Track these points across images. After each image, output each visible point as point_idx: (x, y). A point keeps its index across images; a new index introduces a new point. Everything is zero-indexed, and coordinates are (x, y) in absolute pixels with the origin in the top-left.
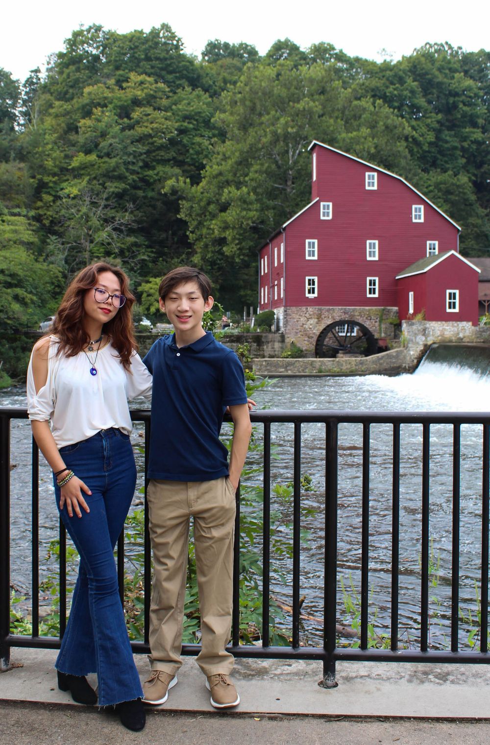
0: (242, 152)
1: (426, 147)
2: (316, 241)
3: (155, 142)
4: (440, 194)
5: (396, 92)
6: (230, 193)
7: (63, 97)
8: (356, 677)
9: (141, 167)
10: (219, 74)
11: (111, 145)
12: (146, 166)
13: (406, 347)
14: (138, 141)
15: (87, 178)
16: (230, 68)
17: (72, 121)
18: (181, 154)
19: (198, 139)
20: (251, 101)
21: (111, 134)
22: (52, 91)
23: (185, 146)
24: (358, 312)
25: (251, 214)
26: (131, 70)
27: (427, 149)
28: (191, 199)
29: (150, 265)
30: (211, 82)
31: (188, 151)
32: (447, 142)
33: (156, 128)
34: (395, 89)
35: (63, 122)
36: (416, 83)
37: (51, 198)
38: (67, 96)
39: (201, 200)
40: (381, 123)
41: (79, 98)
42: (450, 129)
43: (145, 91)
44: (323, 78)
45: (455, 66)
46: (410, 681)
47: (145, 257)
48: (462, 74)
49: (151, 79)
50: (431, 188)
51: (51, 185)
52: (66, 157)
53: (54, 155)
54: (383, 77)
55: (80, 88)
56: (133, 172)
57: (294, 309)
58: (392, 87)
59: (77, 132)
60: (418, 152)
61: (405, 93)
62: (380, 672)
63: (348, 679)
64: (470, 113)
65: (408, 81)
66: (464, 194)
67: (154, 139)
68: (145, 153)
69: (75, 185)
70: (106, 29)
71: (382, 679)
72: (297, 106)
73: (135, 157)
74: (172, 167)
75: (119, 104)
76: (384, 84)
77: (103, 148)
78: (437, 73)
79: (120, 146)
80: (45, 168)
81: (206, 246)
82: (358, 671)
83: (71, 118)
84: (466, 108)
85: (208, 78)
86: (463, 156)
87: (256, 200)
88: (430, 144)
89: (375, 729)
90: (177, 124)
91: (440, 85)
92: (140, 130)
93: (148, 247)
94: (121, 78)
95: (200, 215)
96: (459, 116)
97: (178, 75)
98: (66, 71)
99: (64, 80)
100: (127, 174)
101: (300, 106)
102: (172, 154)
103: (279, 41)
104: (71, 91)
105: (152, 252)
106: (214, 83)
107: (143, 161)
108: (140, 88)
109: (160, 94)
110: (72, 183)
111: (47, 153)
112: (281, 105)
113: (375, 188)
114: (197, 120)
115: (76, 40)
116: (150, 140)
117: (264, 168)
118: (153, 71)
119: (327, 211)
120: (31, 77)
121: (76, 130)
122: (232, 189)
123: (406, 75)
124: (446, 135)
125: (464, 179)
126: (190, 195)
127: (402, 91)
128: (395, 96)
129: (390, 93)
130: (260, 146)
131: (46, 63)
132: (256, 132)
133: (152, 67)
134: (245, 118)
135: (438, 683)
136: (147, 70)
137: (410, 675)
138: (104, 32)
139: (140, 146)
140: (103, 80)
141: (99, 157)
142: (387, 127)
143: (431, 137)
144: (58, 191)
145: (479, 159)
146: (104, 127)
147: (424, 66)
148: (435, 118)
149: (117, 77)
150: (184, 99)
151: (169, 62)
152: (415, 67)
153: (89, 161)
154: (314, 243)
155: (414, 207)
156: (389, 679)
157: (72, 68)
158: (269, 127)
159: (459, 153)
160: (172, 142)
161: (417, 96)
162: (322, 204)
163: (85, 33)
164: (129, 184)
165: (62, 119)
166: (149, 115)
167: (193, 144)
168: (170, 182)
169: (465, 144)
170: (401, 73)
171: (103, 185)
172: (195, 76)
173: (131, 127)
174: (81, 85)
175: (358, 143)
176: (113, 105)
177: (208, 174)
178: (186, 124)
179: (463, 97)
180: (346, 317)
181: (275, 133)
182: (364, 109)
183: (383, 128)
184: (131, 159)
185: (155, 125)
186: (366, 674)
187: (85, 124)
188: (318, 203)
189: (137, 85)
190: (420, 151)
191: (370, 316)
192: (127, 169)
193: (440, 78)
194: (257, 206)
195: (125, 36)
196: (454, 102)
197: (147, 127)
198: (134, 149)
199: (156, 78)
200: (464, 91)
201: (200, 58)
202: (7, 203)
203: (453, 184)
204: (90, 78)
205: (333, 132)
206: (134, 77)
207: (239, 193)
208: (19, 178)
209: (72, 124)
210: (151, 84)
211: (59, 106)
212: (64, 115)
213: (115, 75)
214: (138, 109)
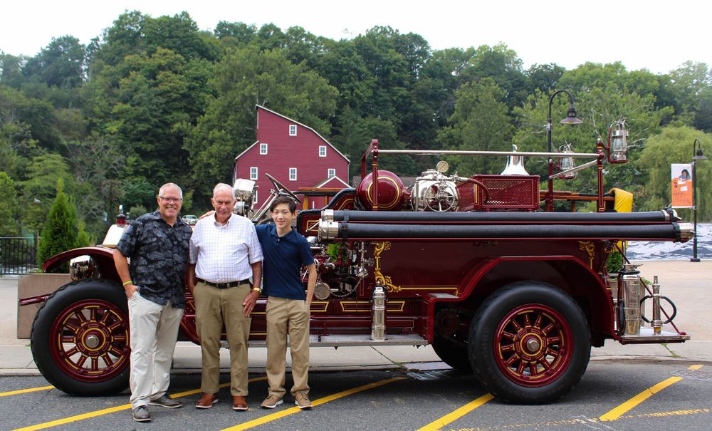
0: (223, 106)
1: (365, 100)
2: (257, 168)
3: (172, 96)
5: (345, 62)
6: (215, 133)
7: (112, 62)
9: (162, 113)
10: (222, 47)
11: (141, 97)
12: (165, 112)
14: (160, 95)
15: (123, 120)
16: (230, 43)
17: (115, 80)
18: (190, 104)
19: (202, 94)
20: (230, 72)
21: (141, 90)
22: (104, 56)
23: (193, 99)
25: (227, 148)
26: (159, 45)
28: (192, 137)
30: (216, 53)
31: (195, 102)
32: (381, 96)
33: (173, 86)
34: (345, 60)
35: (109, 80)
36: (360, 56)
37: (98, 134)
38: (114, 61)
39: (197, 137)
41: (121, 63)
42: (384, 87)
43: (167, 60)
45: (390, 44)
47: (162, 174)
48: (394, 50)
49: (171, 52)
51: (98, 124)
52: (110, 104)
53: (101, 104)
54: (338, 51)
55: (123, 56)
56: (155, 117)
58: (343, 58)
59: (118, 87)
60: (360, 103)
61: (352, 62)
64: (398, 77)
65: (355, 55)
66: (389, 133)
67: (172, 94)
68: (164, 103)
69: (115, 125)
70: (143, 14)
72: (259, 76)
73: (157, 106)
74: (184, 113)
75: (148, 68)
76: (338, 56)
77: (135, 100)
78: (376, 49)
79: (146, 98)
80: (94, 113)
81: (200, 168)
83: (115, 77)
84: (395, 73)
85: (213, 51)
86: (393, 106)
87: (231, 139)
88: (369, 98)
90: (189, 83)
91: (377, 58)
92: (162, 88)
93: (165, 167)
94: (151, 50)
95: (196, 147)
96: (391, 79)
97: (191, 48)
98: (114, 43)
99: (113, 50)
100: (151, 118)
101: (261, 77)
102: (184, 104)
103: (266, 25)
104: (117, 58)
105: (168, 171)
107: (163, 108)
108: (164, 58)
109: (177, 62)
110: (113, 123)
111: (96, 102)
112: (250, 75)
113: (295, 135)
114: (202, 81)
115: (122, 21)
116: (169, 95)
117: (237, 118)
118: (173, 45)
119: (264, 149)
120: (92, 44)
121: (118, 86)
122: (215, 131)
123: (354, 50)
124: (382, 92)
125: (388, 123)
126: (191, 134)
127: (350, 61)
128: (345, 65)
130: (234, 103)
131: (103, 34)
132: (232, 94)
133: (174, 43)
134: (226, 83)
136: (170, 45)
138: (142, 16)
139: (161, 98)
140: (139, 51)
141: (133, 105)
142: (322, 91)
143: (370, 93)
144: (102, 129)
145: (404, 108)
146: (137, 84)
147: (367, 44)
148: (373, 80)
149: (149, 49)
150: (194, 66)
151: (185, 39)
152: (361, 44)
153: (125, 109)
154: (255, 170)
155: (320, 147)
157: (118, 41)
158: (240, 91)
159: (390, 104)
160: (184, 96)
161: (361, 64)
162: (261, 144)
163: (129, 16)
164: (152, 125)
165: (109, 78)
166: (169, 77)
167: (199, 97)
169: (395, 98)
170: (350, 49)
171: (134, 125)
172: (205, 49)
173: (156, 85)
174: (123, 54)
176: (144, 69)
177: (201, 120)
178: (194, 83)
179: (394, 66)
181: (244, 95)
182: (308, 79)
183: (319, 92)
184: (154, 107)
185: (172, 84)
187: (124, 82)
188: (258, 144)
189: (162, 55)
192: (152, 115)
193: (378, 52)
195: (155, 20)
196: (388, 69)
197: (166, 85)
198: (157, 101)
199: (176, 50)
200: (395, 61)
201: (214, 33)
202: (67, 137)
203: (380, 126)
204: (131, 49)
205: (284, 94)
206: (160, 50)
207: (219, 134)
208: (76, 119)
209: (116, 82)
210: (172, 55)
211: (108, 68)
212: (110, 76)
213: (147, 47)
214: (161, 72)
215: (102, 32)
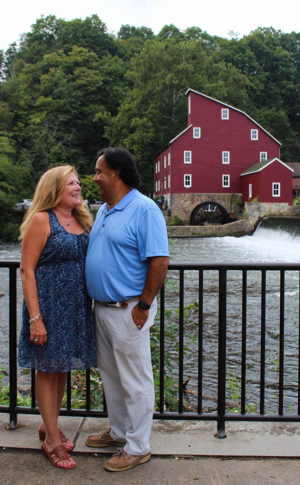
0: (143, 96)
3: (89, 89)
4: (267, 122)
5: (240, 58)
6: (136, 121)
7: (31, 60)
8: (238, 431)
9: (80, 105)
10: (129, 47)
11: (61, 91)
12: (83, 104)
13: (247, 218)
14: (78, 89)
15: (45, 112)
16: (135, 43)
17: (36, 76)
18: (105, 97)
19: (115, 88)
20: (149, 63)
21: (61, 84)
22: (24, 57)
23: (107, 92)
24: (217, 197)
25: (149, 135)
26: (73, 44)
27: (259, 94)
28: (111, 125)
29: (86, 167)
30: (124, 52)
31: (109, 95)
32: (272, 90)
33: (90, 80)
34: (239, 56)
35: (31, 77)
36: (252, 53)
37: (23, 125)
38: (33, 60)
39: (118, 126)
40: (231, 78)
41: (40, 61)
42: (273, 81)
43: (83, 57)
44: (194, 49)
45: (277, 42)
46: (271, 433)
47: (82, 162)
48: (281, 47)
49: (86, 50)
50: (262, 119)
51: (23, 116)
52: (33, 98)
53: (25, 97)
54: (232, 48)
55: (41, 55)
56: (75, 108)
57: (176, 195)
58: (237, 55)
59: (39, 83)
60: (254, 96)
61: (246, 59)
62: (252, 428)
63: (232, 432)
64: (286, 72)
65: (248, 51)
66: (283, 122)
67: (88, 87)
68: (82, 96)
69: (38, 116)
70: (57, 18)
71: (254, 432)
72: (178, 66)
73: (76, 99)
74: (99, 105)
75: (66, 65)
76: (233, 53)
77: (56, 93)
78: (265, 46)
79: (66, 92)
80: (19, 106)
82: (238, 427)
83: (36, 74)
84: (283, 69)
85: (122, 49)
86: (282, 99)
87: (153, 126)
88: (261, 91)
89: (252, 464)
90: (103, 78)
91: (267, 54)
92: (79, 82)
93: (84, 155)
94: (67, 49)
95: (117, 135)
96: (279, 74)
97: (103, 47)
98: (33, 44)
99: (32, 50)
100: (71, 110)
101: (181, 67)
102: (99, 97)
103: (167, 26)
104: (35, 57)
105: (87, 159)
106: (126, 52)
107: (81, 101)
108: (79, 55)
109: (91, 59)
110: (36, 115)
111: (20, 96)
112: (168, 66)
113: (228, 118)
114: (115, 76)
115: (39, 25)
116: (86, 88)
117: (158, 106)
118: (87, 44)
119: (197, 133)
120: (11, 49)
121: (39, 81)
122: (138, 119)
123: (246, 47)
124: (272, 85)
125: (282, 113)
126: (111, 123)
127: (244, 57)
128: (240, 60)
129: (236, 58)
130: (155, 92)
131: (20, 40)
132: (152, 83)
133: (87, 42)
134: (146, 74)
135: (289, 435)
136: (84, 44)
137: (271, 429)
138: (56, 20)
139: (79, 92)
140: (56, 50)
141: (54, 99)
142: (235, 80)
143: (262, 86)
144: (27, 121)
145: (291, 101)
146: (56, 79)
147: (257, 42)
148: (264, 75)
149: (65, 48)
150: (107, 62)
151: (97, 39)
152: (251, 42)
153: (47, 101)
154: (189, 153)
155: (252, 130)
156: (258, 432)
157: (36, 42)
158: (160, 80)
159: (279, 96)
160: (99, 89)
161: (253, 61)
162: (194, 128)
163: (45, 21)
164: (72, 116)
165: (30, 75)
166: (85, 72)
167: (113, 90)
168: (98, 115)
169: (283, 91)
170: (243, 46)
171: (56, 116)
172: (114, 48)
173: (73, 80)
174: (42, 53)
175: (217, 90)
176: (62, 66)
177: (122, 109)
178: (108, 78)
179: (282, 62)
180: (210, 200)
181: (164, 84)
182: (221, 69)
183: (233, 81)
184: (73, 100)
185: (88, 79)
186: (244, 429)
187: (44, 78)
188: (192, 128)
189: (77, 53)
190: (255, 95)
191: (224, 199)
192: (71, 107)
193: (267, 49)
194: (153, 130)
195: (69, 23)
196: (276, 65)
197: (83, 80)
198: (75, 94)
199: (89, 48)
200: (282, 58)
201: (117, 36)
203: (276, 116)
204: (48, 49)
205: (201, 83)
206: (76, 48)
207: (141, 121)
208: (3, 112)
209: (36, 78)
210: (86, 53)
211: (28, 66)
212: (31, 72)
213: (63, 47)
214: (78, 68)
215: (19, 38)
